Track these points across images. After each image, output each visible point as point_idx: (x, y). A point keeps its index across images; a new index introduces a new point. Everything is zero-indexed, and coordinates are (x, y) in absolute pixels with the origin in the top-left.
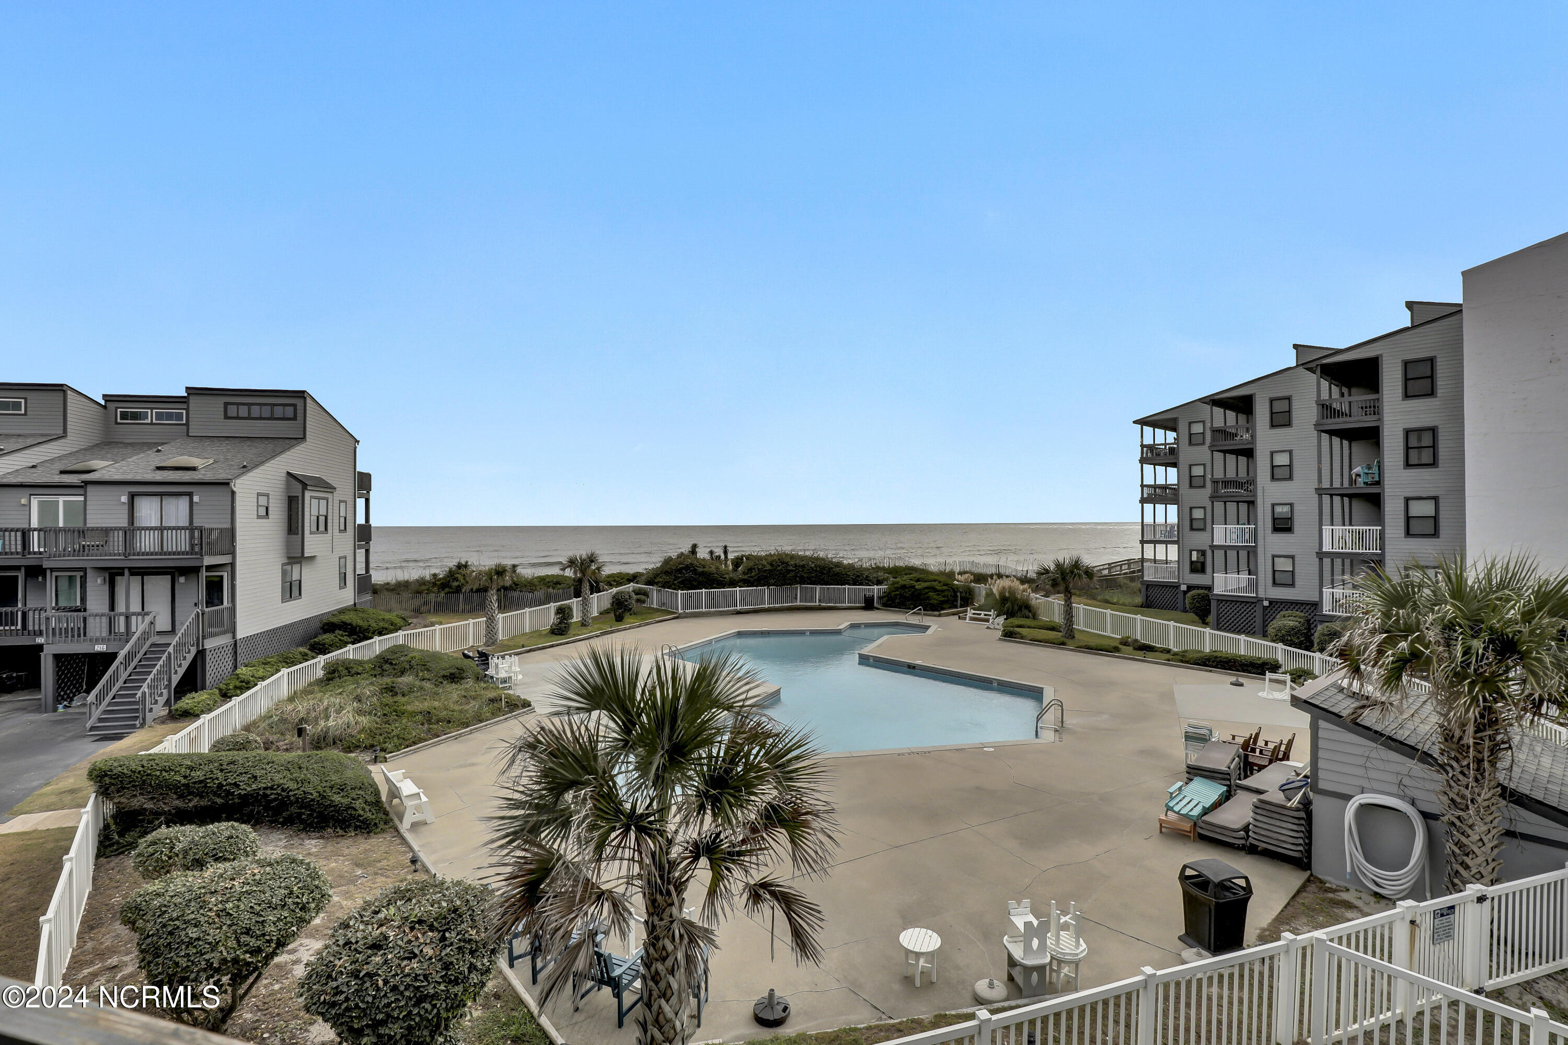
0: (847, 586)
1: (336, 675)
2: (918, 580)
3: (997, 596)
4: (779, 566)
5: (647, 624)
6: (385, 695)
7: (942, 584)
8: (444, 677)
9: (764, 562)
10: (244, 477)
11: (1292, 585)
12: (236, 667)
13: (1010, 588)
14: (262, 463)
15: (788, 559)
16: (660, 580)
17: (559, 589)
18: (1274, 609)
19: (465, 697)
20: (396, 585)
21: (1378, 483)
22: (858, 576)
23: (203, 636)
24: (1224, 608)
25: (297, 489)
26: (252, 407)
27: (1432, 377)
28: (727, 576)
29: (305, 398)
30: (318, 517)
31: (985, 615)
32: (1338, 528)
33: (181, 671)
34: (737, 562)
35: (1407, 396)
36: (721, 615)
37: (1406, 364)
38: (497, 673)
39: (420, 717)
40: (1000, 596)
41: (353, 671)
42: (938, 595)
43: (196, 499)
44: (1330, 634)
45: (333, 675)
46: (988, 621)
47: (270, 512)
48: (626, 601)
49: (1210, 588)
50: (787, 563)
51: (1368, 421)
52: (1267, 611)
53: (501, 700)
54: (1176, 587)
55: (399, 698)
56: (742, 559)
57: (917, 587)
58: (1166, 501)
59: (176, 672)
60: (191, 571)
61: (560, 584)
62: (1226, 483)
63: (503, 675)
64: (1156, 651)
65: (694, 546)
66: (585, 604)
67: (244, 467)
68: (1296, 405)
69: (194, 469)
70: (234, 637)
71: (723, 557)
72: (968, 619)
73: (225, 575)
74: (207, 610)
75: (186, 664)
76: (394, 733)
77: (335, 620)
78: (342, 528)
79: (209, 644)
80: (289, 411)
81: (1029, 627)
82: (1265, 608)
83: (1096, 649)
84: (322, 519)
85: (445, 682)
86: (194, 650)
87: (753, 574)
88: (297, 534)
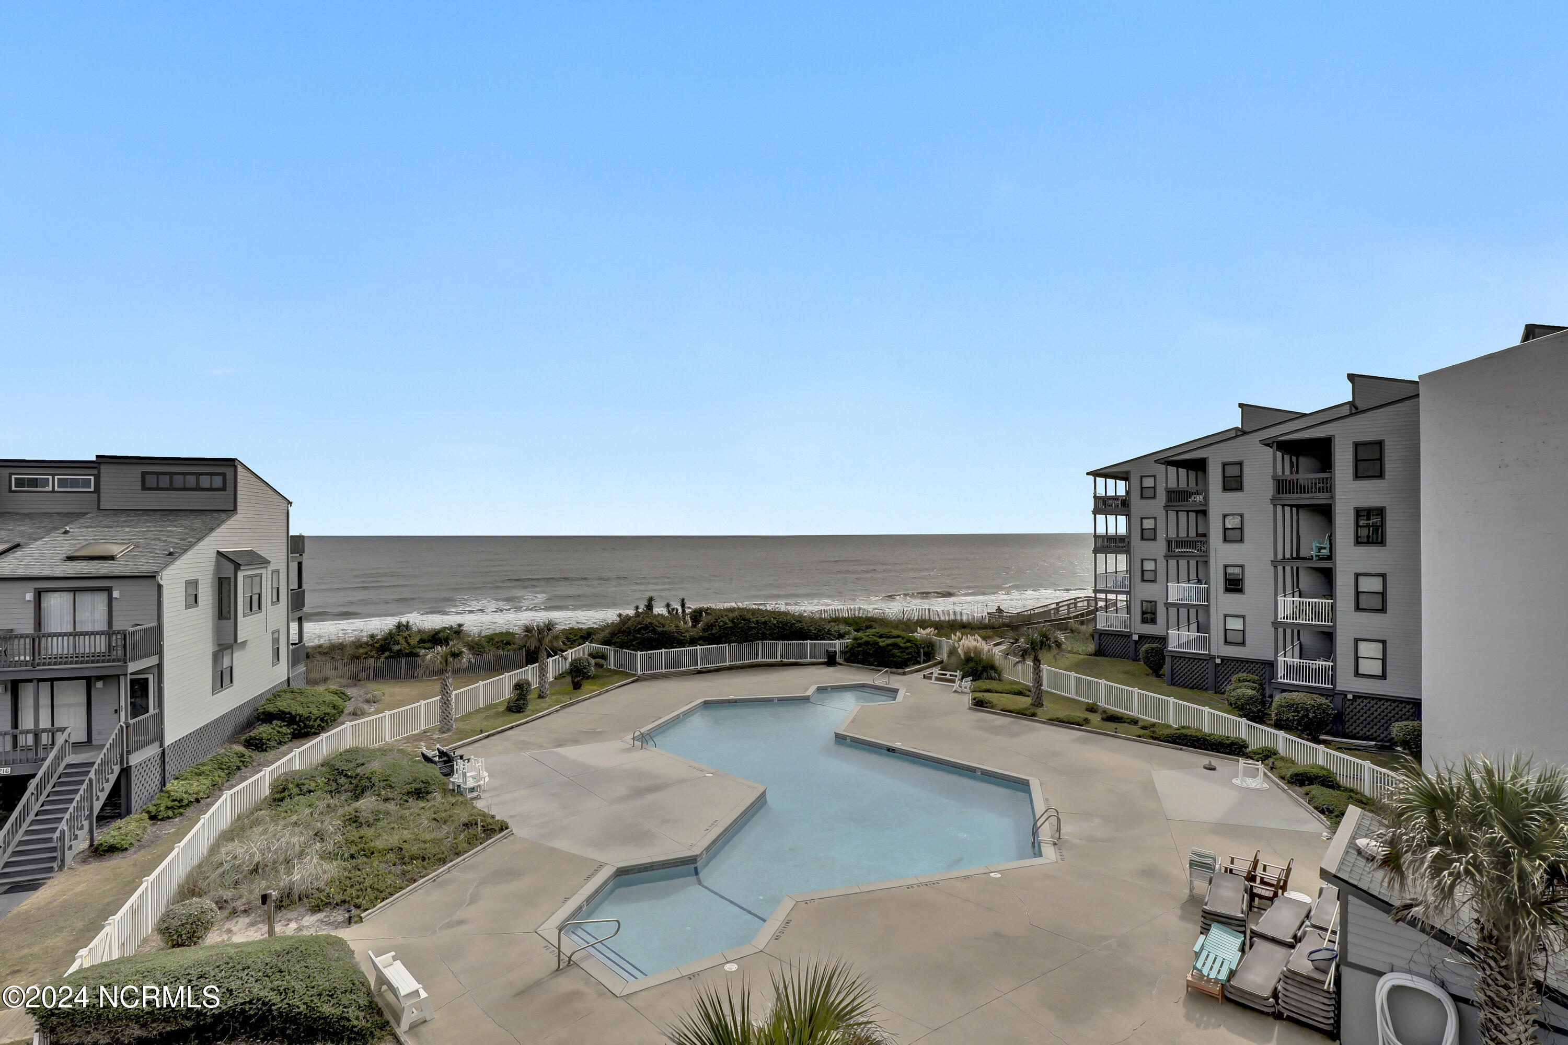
0: (809, 641)
1: (286, 793)
2: (881, 636)
3: (963, 657)
4: (741, 623)
5: (607, 691)
6: (349, 827)
7: (905, 640)
8: (408, 793)
9: (726, 619)
10: (172, 567)
11: (1243, 644)
12: (163, 784)
13: (976, 648)
14: (191, 546)
15: (749, 616)
16: (618, 640)
17: (508, 651)
18: (1225, 667)
19: (435, 819)
20: (330, 648)
21: (1330, 558)
22: (820, 631)
23: (127, 752)
24: (1178, 664)
25: (228, 570)
26: (174, 476)
27: (1381, 459)
28: (687, 634)
29: (235, 467)
30: (251, 597)
31: (951, 675)
32: (1289, 599)
33: (103, 796)
34: (697, 615)
35: (1357, 476)
36: (682, 675)
37: (1357, 445)
38: (465, 782)
39: (391, 856)
40: (965, 657)
41: (305, 789)
42: (902, 652)
43: (116, 594)
44: (1288, 706)
45: (283, 795)
46: (953, 681)
47: (199, 600)
48: (585, 668)
49: (1164, 640)
50: (749, 620)
51: (1320, 499)
52: (1219, 669)
53: (476, 824)
54: (1128, 636)
55: (365, 831)
56: (702, 613)
57: (881, 644)
58: (1117, 551)
59: (98, 799)
60: (111, 679)
61: (510, 644)
62: (1180, 543)
63: (471, 783)
64: (1125, 722)
65: (650, 601)
66: (543, 672)
67: (171, 554)
68: (1246, 470)
69: (112, 558)
70: (161, 745)
71: (680, 610)
72: (933, 678)
73: (151, 677)
74: (131, 722)
75: (108, 787)
76: (367, 884)
77: (271, 708)
78: (275, 599)
79: (135, 759)
80: (218, 482)
81: (997, 692)
82: (1218, 665)
83: (1068, 723)
84: (255, 598)
85: (410, 800)
86: (117, 769)
87: (713, 632)
88: (230, 619)
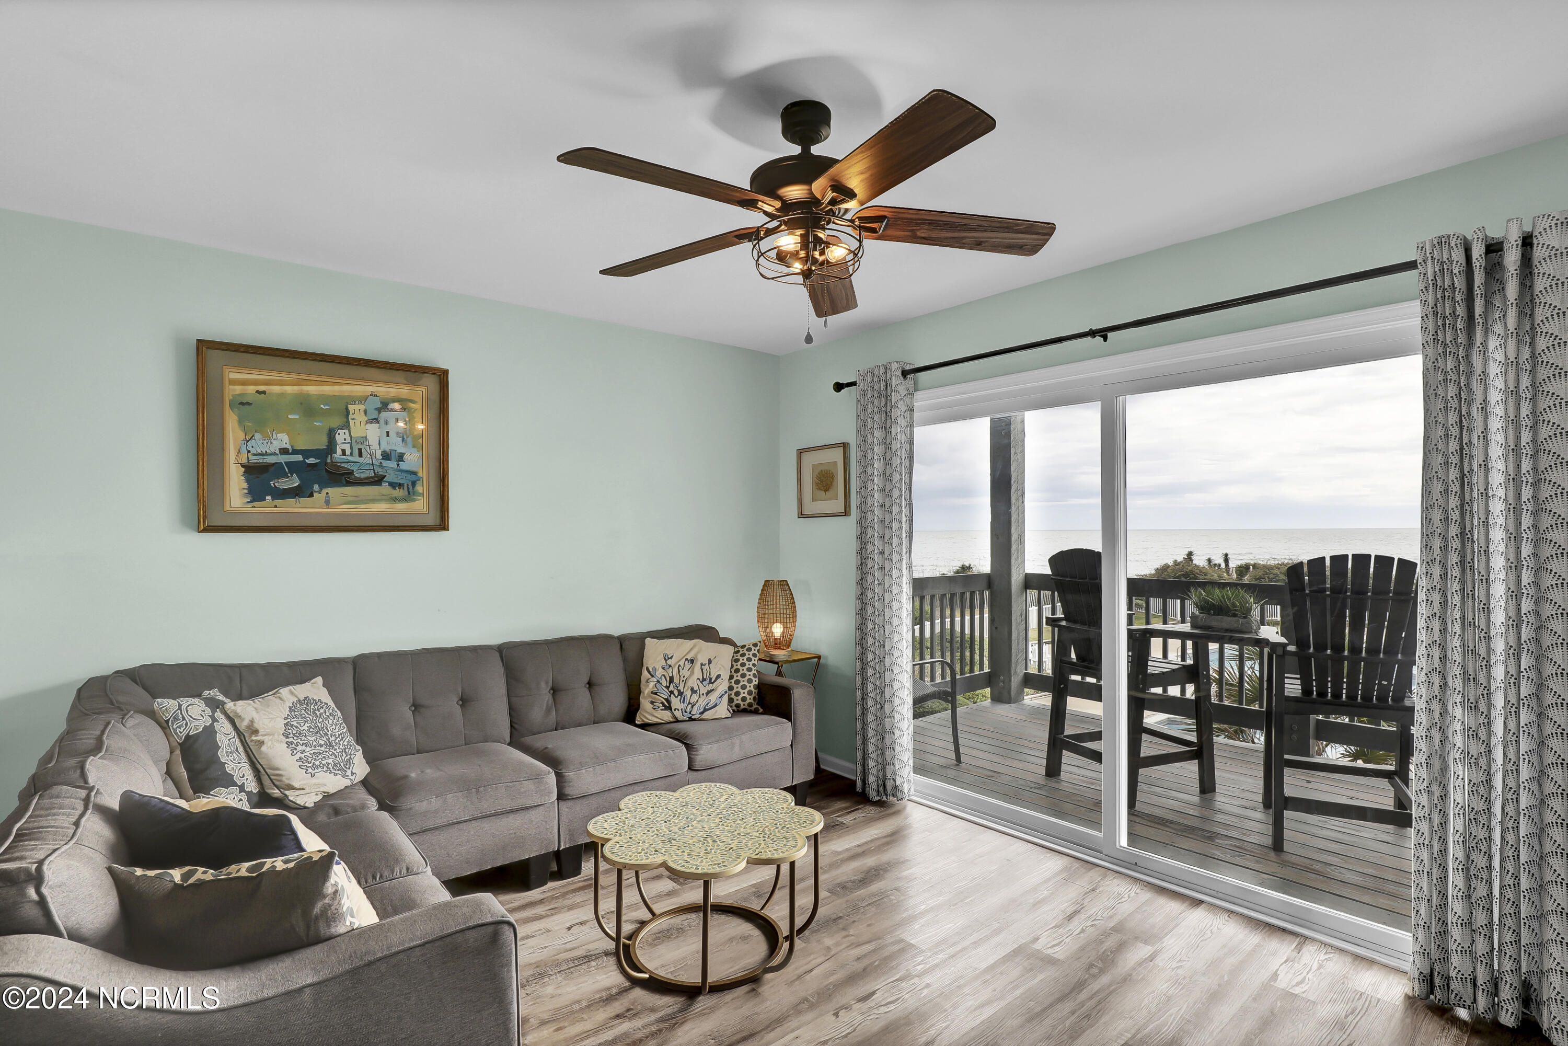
34: (1242, 570)
56: (1249, 568)
65: (1190, 554)
